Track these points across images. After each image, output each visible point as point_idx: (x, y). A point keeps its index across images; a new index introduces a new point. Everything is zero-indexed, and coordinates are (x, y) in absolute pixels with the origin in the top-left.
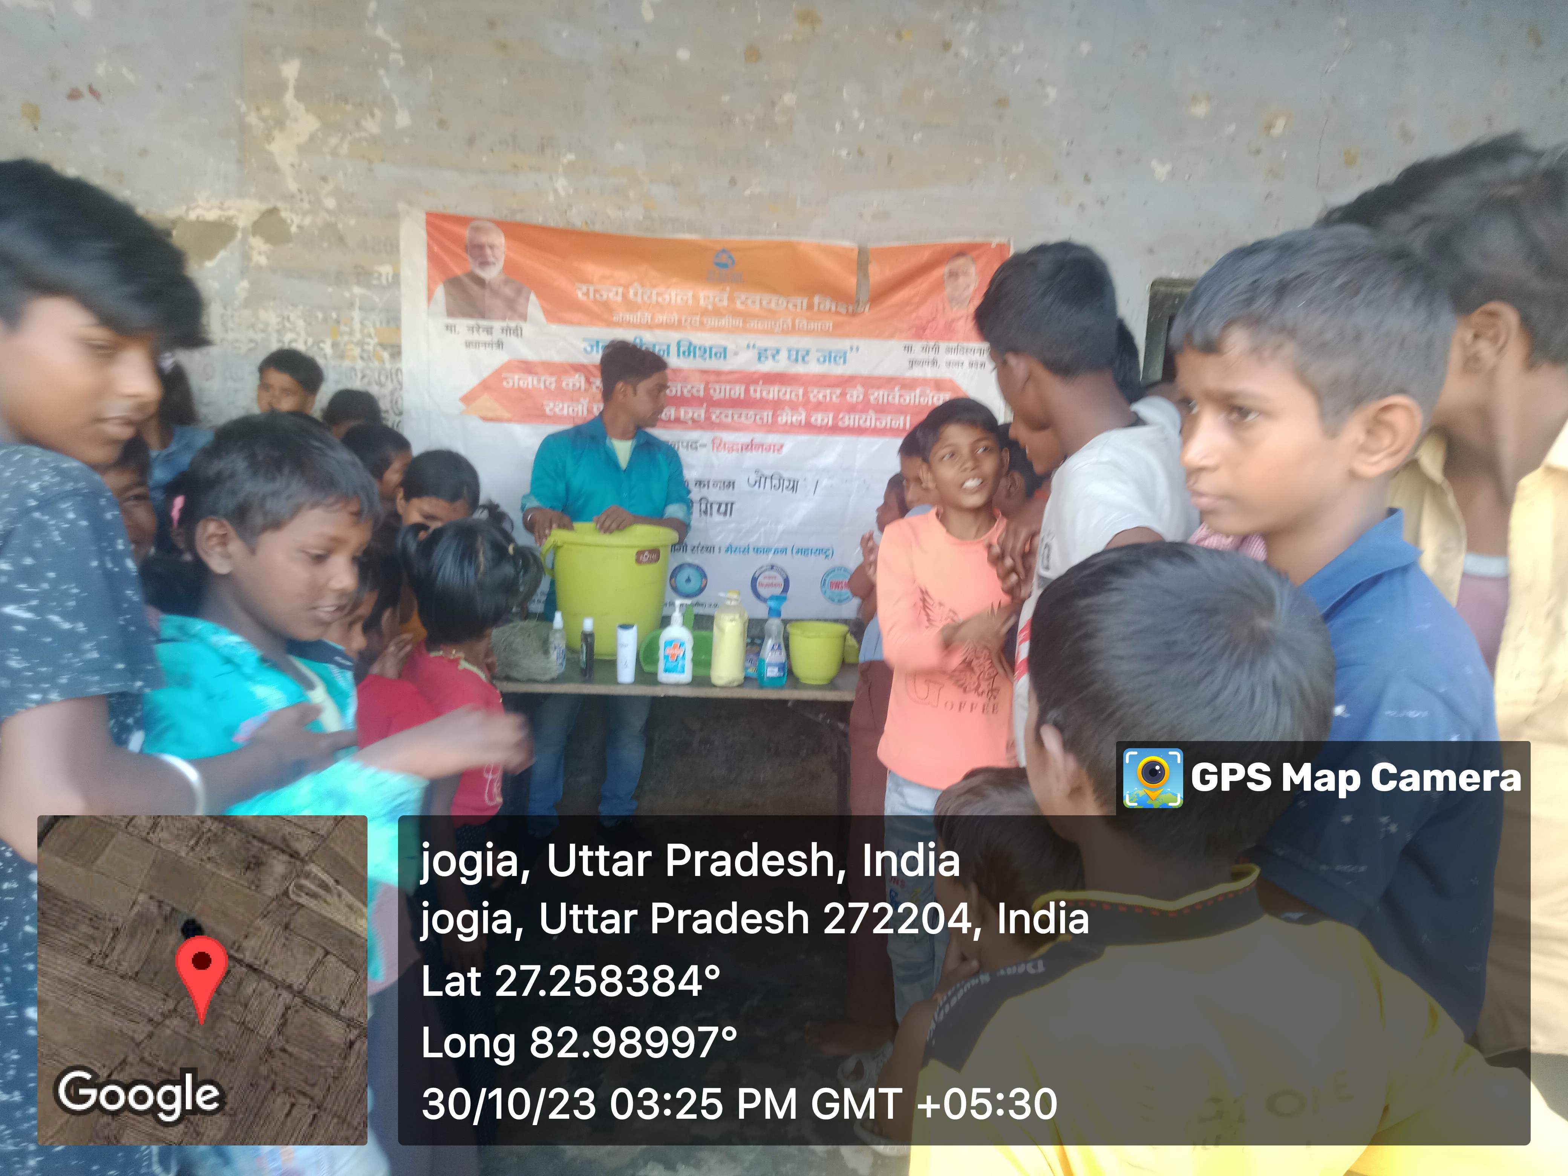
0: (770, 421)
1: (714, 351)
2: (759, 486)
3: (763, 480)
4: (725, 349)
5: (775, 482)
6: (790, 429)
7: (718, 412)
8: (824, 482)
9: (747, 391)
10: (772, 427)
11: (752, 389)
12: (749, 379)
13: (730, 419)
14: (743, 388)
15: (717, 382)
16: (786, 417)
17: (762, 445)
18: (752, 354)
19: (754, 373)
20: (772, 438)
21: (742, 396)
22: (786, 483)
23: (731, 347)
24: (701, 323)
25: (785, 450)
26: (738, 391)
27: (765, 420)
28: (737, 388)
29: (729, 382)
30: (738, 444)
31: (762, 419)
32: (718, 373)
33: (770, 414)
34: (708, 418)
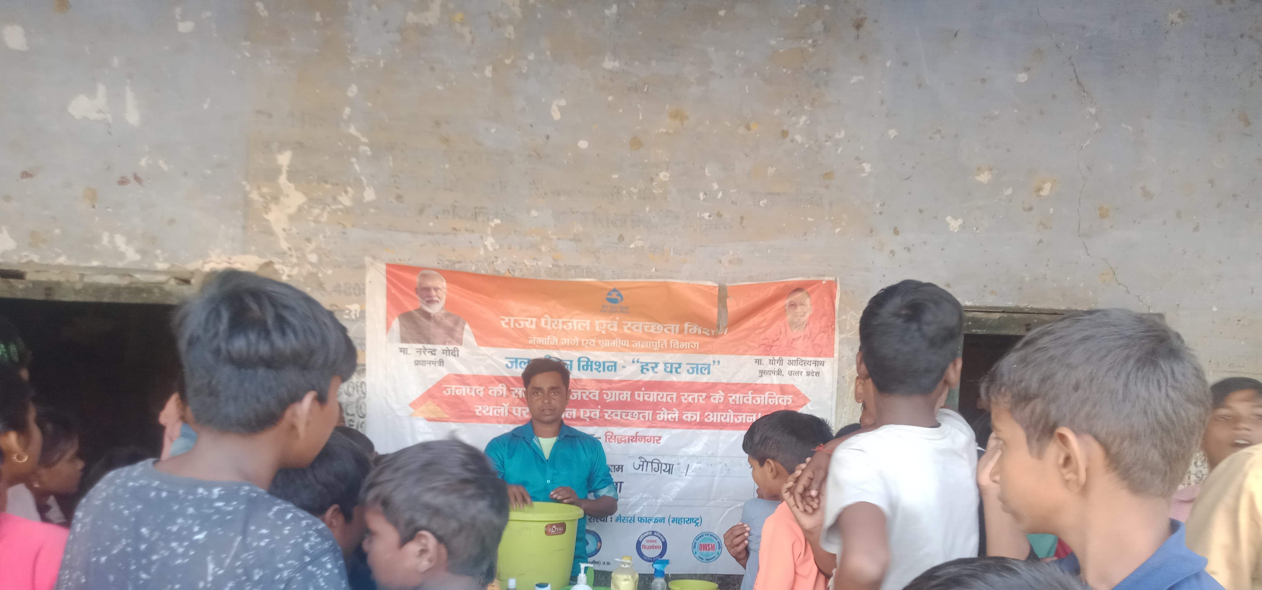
0: (651, 419)
1: (607, 365)
2: (642, 470)
3: (645, 464)
4: (615, 363)
5: (655, 466)
6: (667, 424)
7: (610, 411)
8: (694, 465)
9: (632, 395)
10: (653, 423)
11: (636, 393)
12: (634, 386)
13: (619, 418)
14: (629, 393)
15: (609, 389)
16: (663, 415)
17: (645, 437)
18: (637, 367)
19: (639, 381)
20: (653, 432)
21: (629, 400)
22: (664, 467)
23: (620, 362)
24: (597, 344)
25: (662, 441)
26: (626, 395)
27: (647, 419)
28: (625, 392)
29: (618, 389)
30: (625, 437)
31: (644, 417)
32: (610, 382)
33: (651, 412)
34: (602, 417)
